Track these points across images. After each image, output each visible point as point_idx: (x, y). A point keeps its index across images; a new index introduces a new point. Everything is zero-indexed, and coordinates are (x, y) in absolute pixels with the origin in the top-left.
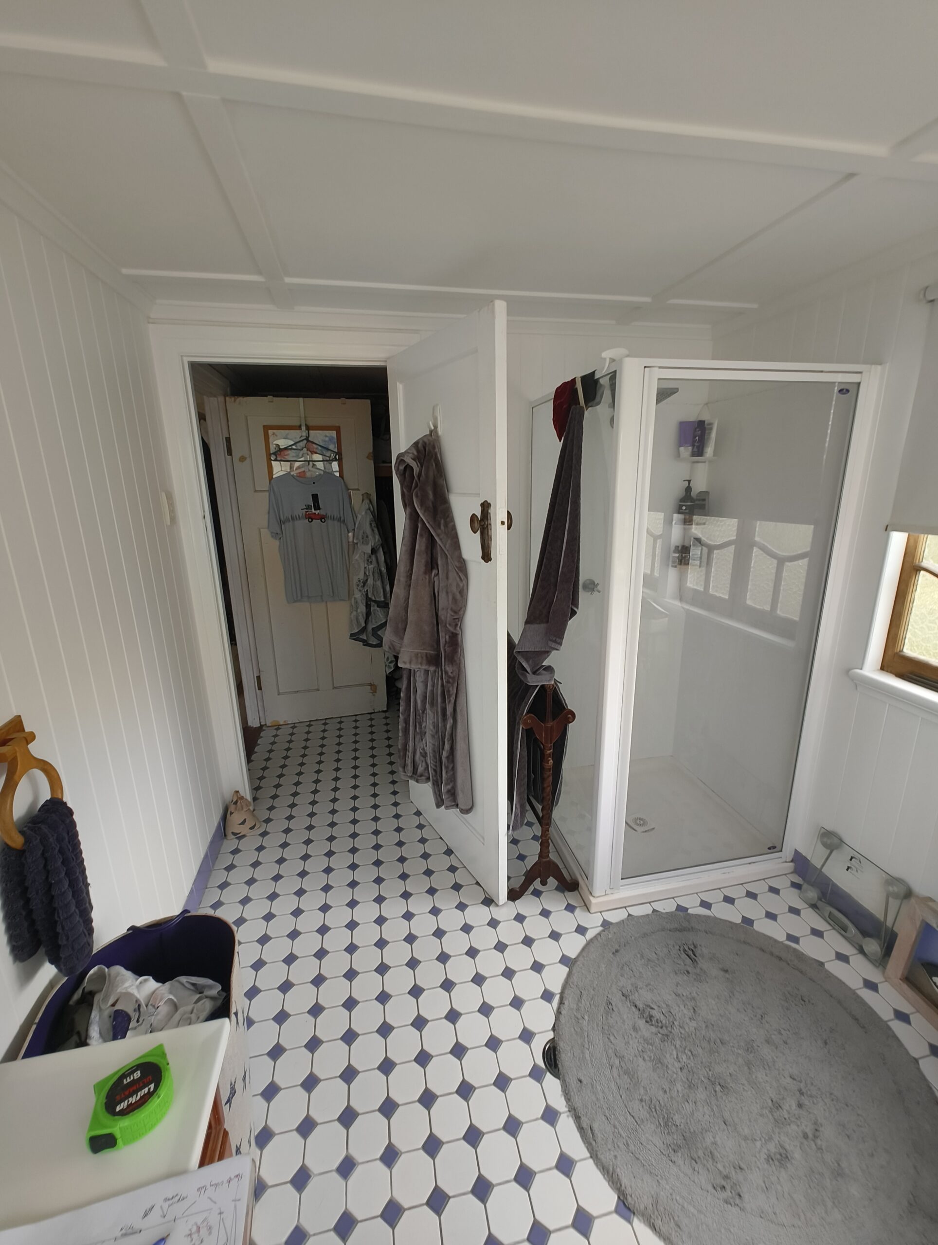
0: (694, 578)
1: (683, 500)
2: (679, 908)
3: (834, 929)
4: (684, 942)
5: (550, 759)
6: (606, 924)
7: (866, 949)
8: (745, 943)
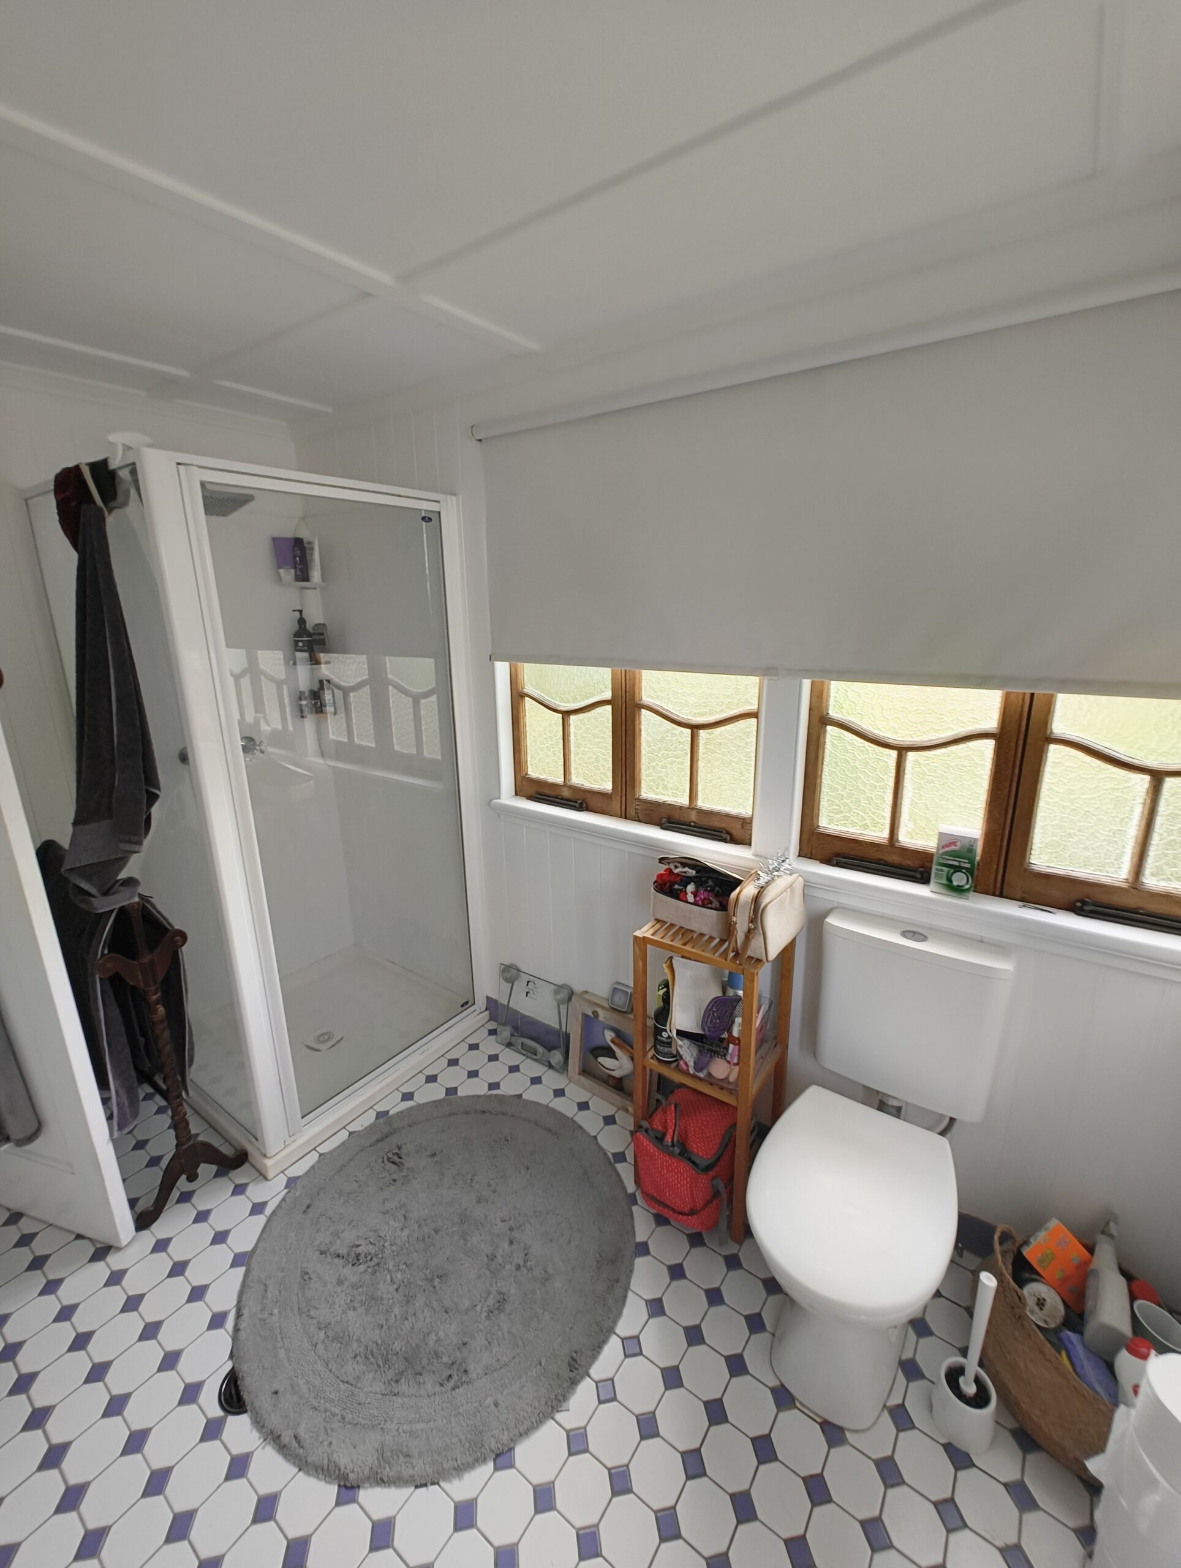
0: (334, 727)
1: (297, 634)
2: (379, 1115)
3: (528, 1057)
4: (386, 1150)
5: (159, 1006)
6: (291, 1182)
7: (553, 1062)
8: (450, 1115)
